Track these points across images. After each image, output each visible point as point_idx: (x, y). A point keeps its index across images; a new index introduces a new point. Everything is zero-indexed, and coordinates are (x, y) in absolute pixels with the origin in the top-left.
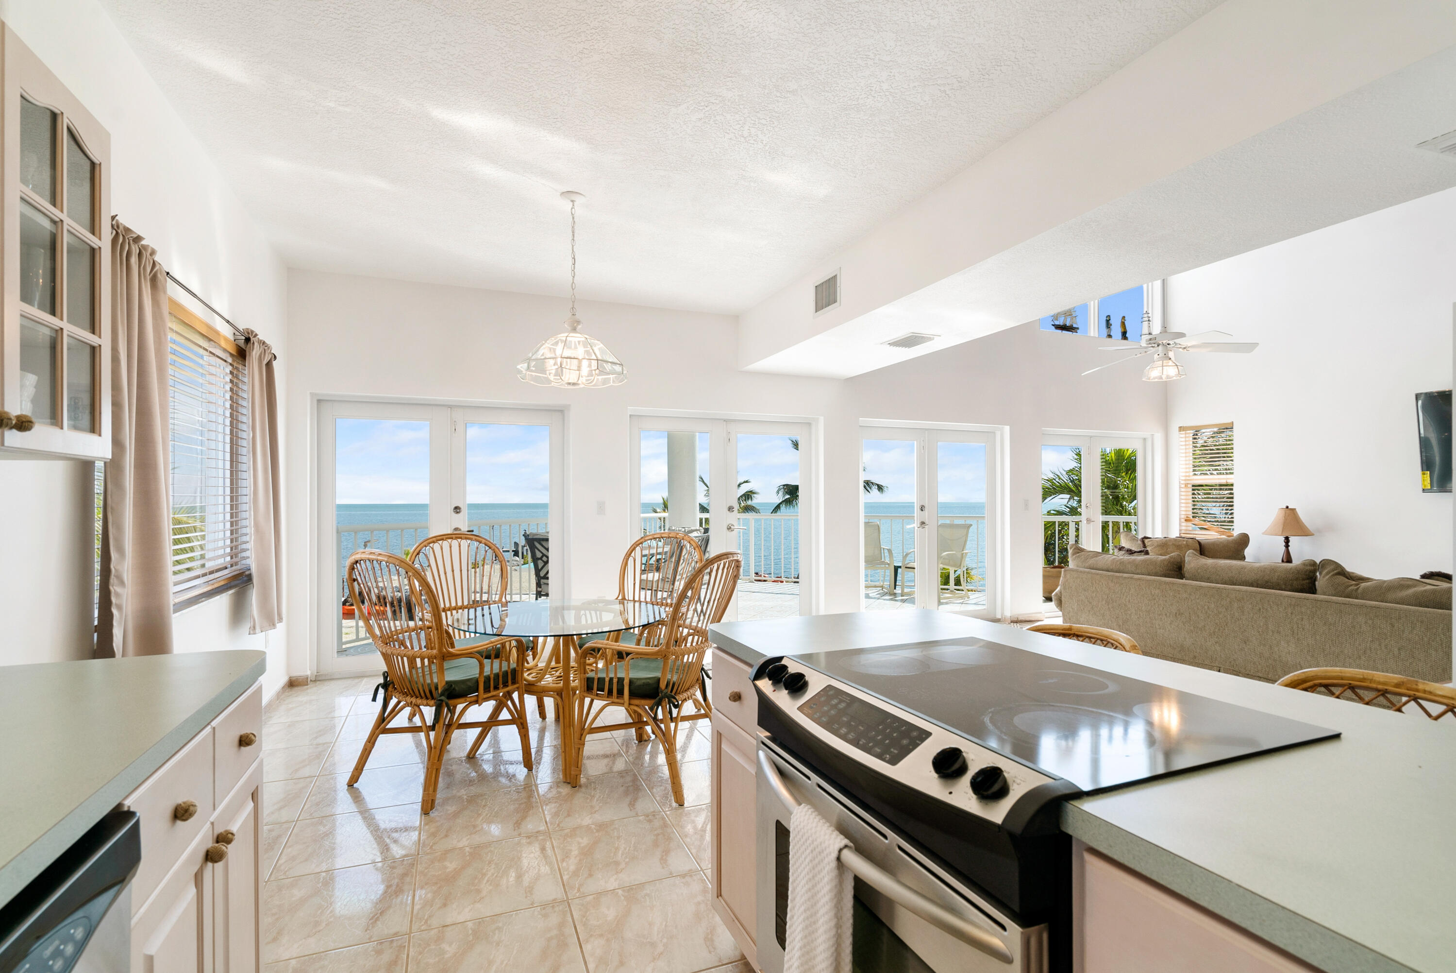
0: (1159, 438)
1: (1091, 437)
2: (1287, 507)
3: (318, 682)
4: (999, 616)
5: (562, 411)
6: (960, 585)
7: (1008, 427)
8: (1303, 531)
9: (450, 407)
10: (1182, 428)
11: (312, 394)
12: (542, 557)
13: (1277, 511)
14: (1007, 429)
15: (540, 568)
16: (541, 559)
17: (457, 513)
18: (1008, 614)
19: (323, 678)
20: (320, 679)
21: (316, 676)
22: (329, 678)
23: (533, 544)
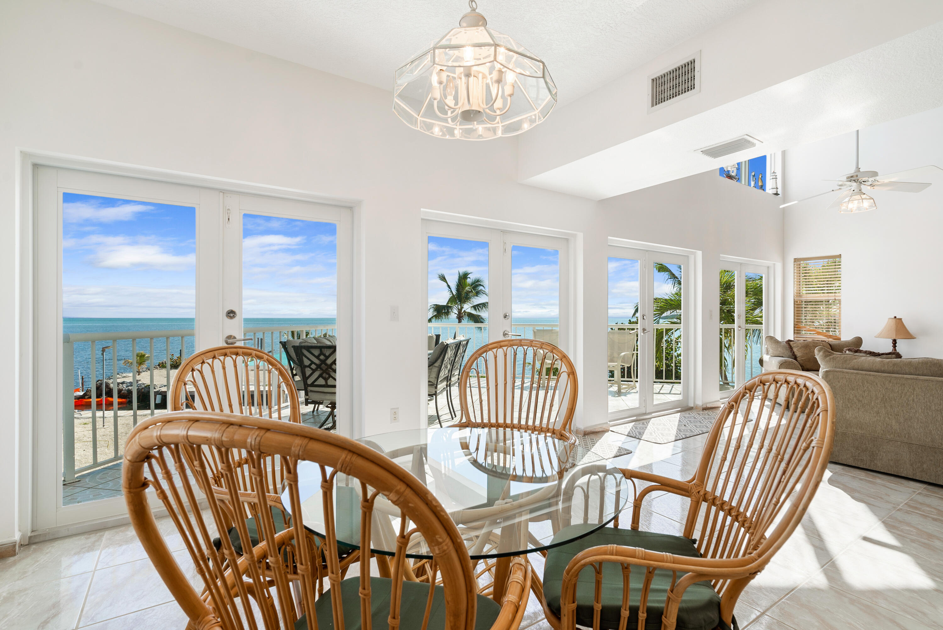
0: (779, 266)
1: (741, 264)
2: (895, 317)
3: (34, 546)
4: (691, 405)
5: (351, 208)
6: (631, 378)
7: (701, 252)
8: (908, 336)
9: (223, 192)
10: (797, 260)
11: (24, 155)
12: (311, 364)
13: (887, 320)
14: (699, 253)
15: (307, 376)
16: (309, 366)
17: (231, 318)
18: (699, 403)
19: (42, 539)
20: (37, 540)
21: (30, 538)
22: (51, 537)
23: (301, 351)
